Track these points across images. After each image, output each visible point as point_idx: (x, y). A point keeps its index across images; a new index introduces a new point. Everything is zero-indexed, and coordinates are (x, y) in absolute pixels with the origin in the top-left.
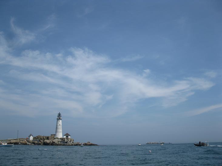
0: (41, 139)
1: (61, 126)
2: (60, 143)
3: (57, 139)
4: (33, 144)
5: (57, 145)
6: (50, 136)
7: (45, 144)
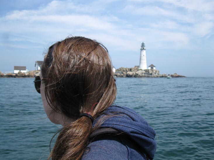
0: (124, 71)
1: (145, 57)
2: (143, 75)
3: (141, 71)
5: (141, 77)
6: (134, 67)
7: (128, 76)
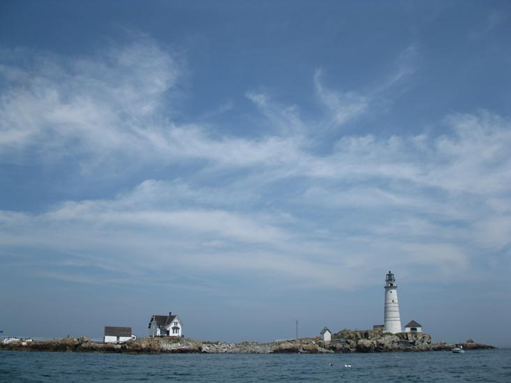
0: (350, 338)
1: (397, 305)
2: (396, 345)
3: (389, 336)
4: (332, 351)
5: (391, 350)
6: (372, 329)
7: (361, 349)
